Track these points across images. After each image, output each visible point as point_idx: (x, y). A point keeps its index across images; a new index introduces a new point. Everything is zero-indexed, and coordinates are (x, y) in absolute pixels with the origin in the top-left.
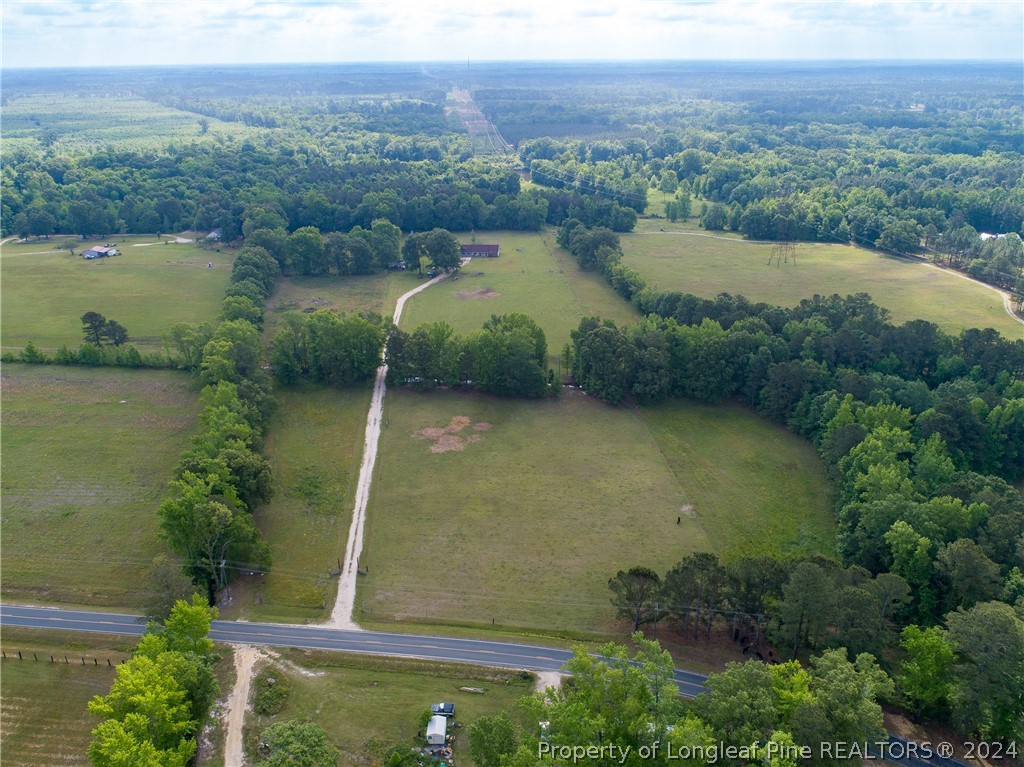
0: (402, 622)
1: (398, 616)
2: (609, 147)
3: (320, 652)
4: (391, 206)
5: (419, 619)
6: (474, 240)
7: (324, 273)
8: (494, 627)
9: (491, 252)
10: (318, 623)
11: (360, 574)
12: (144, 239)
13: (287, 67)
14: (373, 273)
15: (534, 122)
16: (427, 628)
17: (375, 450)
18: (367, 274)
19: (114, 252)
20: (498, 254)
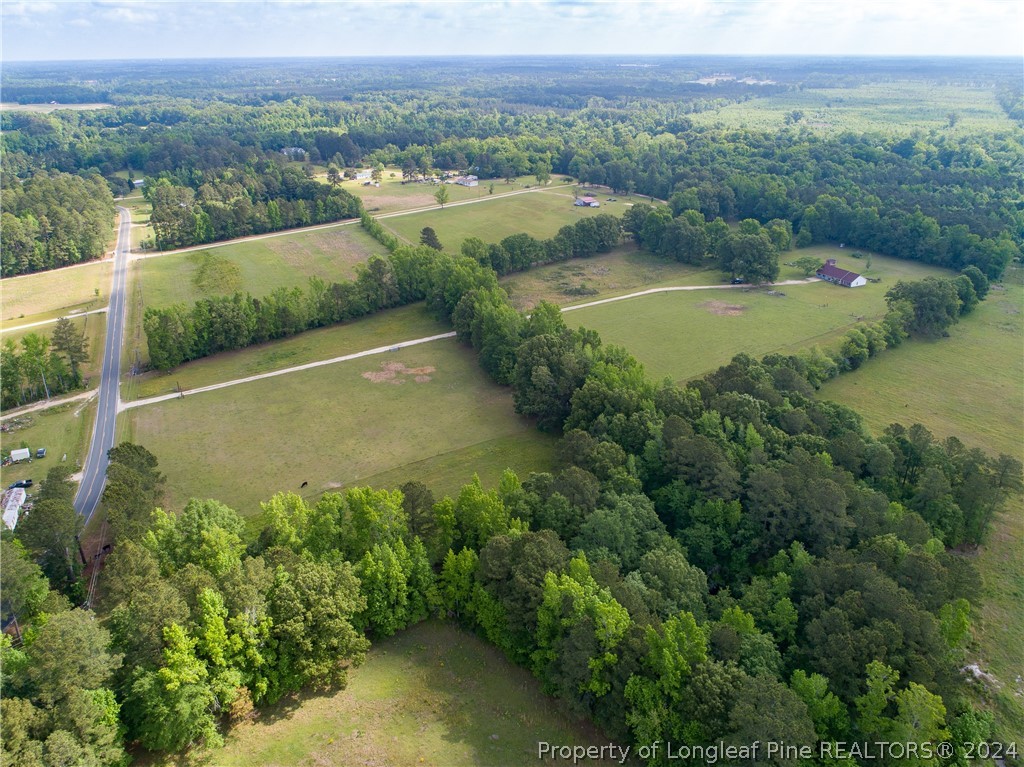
0: (130, 422)
6: (868, 267)
10: (124, 401)
19: (596, 204)
20: (853, 284)
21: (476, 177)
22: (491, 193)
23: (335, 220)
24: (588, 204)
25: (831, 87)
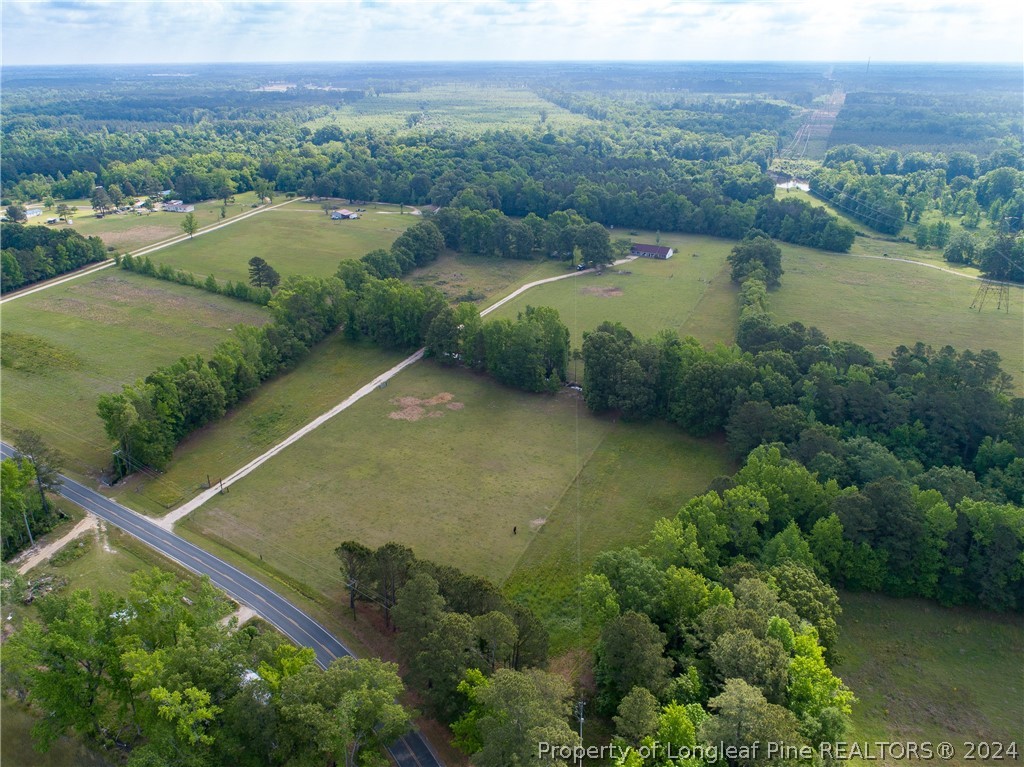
0: (204, 535)
1: (207, 531)
2: (927, 160)
3: (130, 537)
4: (592, 199)
5: (217, 537)
6: (658, 241)
7: (491, 253)
8: (259, 563)
9: (659, 253)
10: (154, 517)
11: (221, 493)
12: (390, 209)
13: (690, 65)
14: (531, 259)
15: (873, 129)
16: (213, 545)
17: (349, 404)
18: (526, 259)
19: (355, 216)
20: (667, 257)
21: (181, 202)
22: (224, 216)
23: (78, 267)
24: (347, 217)
25: (399, 91)
